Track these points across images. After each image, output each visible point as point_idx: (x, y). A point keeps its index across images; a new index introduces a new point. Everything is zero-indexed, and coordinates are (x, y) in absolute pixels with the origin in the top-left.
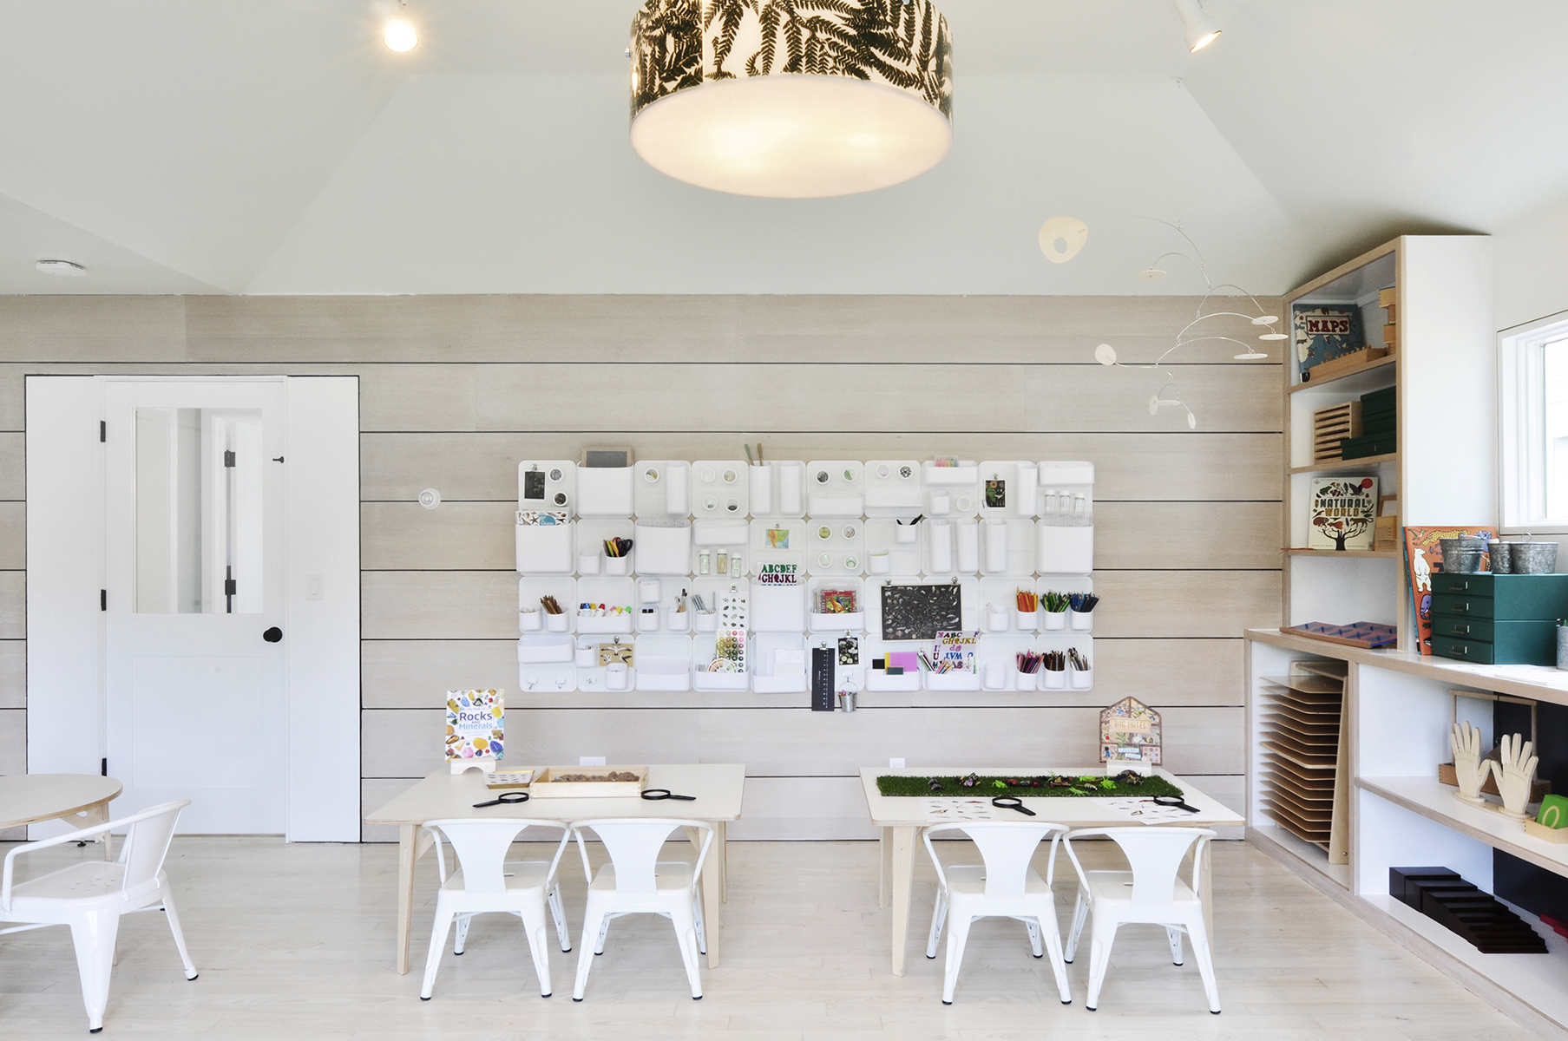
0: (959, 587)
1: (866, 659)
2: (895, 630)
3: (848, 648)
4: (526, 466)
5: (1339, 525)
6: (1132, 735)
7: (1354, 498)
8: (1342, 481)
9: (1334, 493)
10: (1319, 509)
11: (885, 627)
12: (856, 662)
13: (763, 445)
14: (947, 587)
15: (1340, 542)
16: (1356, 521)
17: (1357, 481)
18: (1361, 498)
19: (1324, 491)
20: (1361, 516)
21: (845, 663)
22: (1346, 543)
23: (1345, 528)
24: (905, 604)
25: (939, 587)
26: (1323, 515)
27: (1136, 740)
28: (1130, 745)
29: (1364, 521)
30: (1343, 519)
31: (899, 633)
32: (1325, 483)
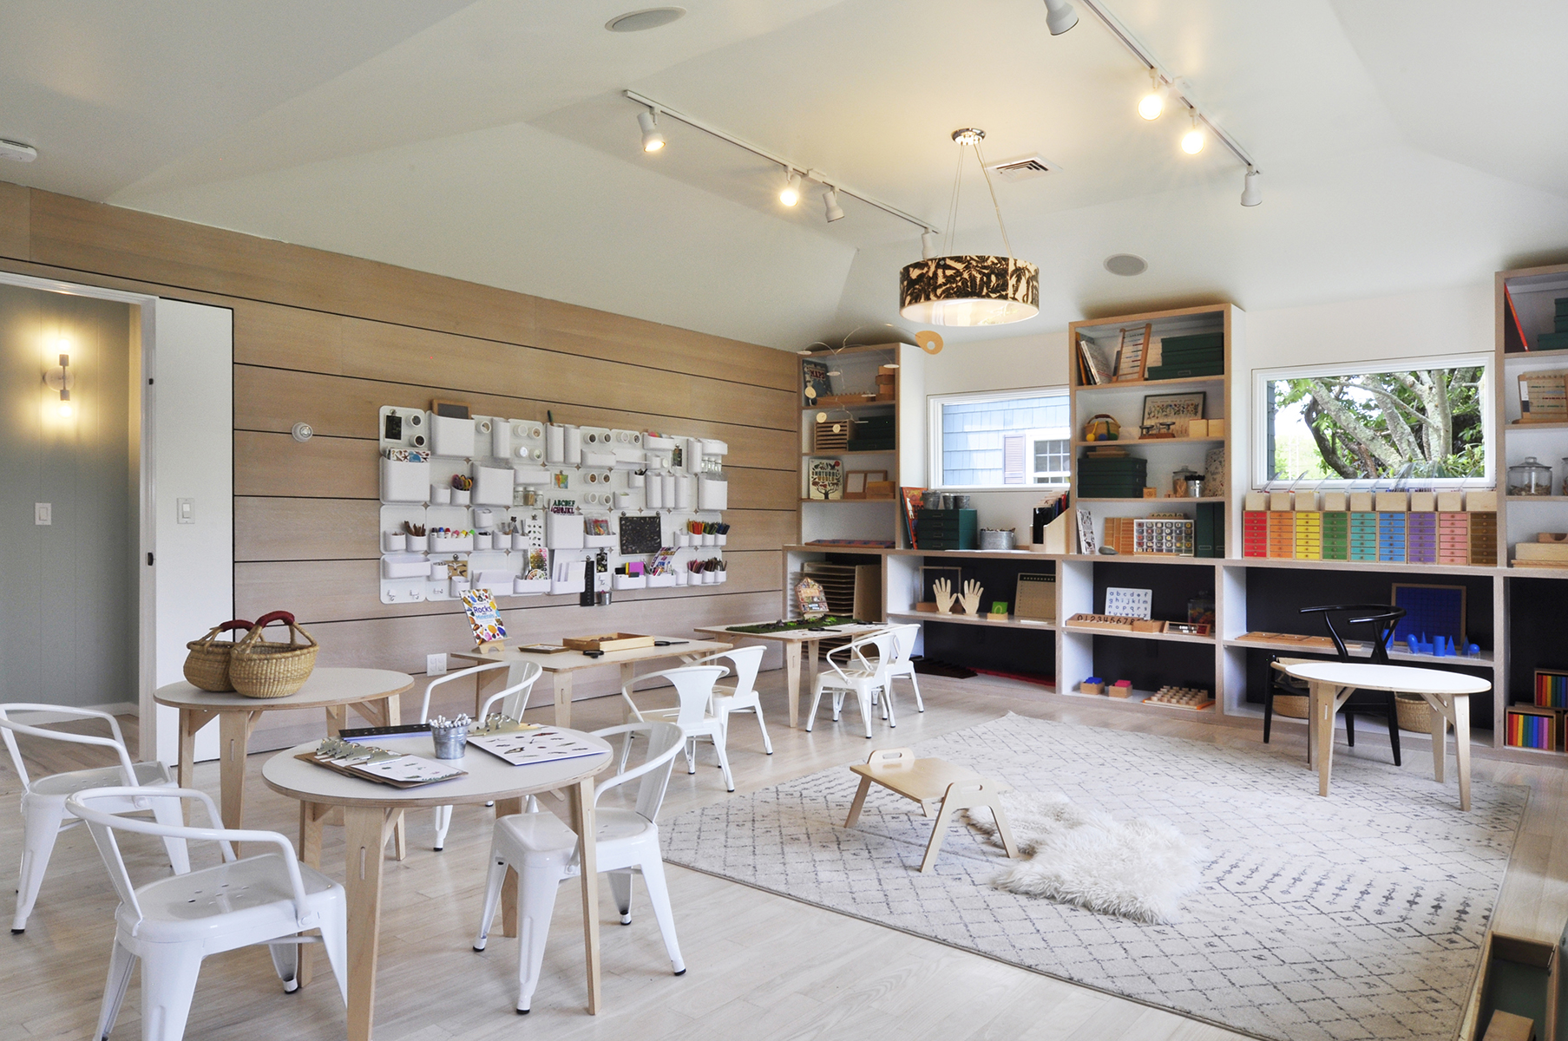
0: (660, 518)
1: (611, 567)
2: (627, 548)
3: (602, 558)
4: (385, 411)
5: (825, 486)
6: (813, 598)
7: (832, 471)
8: (825, 461)
9: (821, 468)
10: (815, 477)
11: (622, 545)
12: (606, 570)
13: (552, 412)
14: (654, 518)
15: (826, 495)
16: (833, 484)
17: (832, 462)
18: (835, 471)
19: (816, 467)
20: (835, 481)
21: (600, 571)
22: (830, 496)
23: (828, 488)
24: (633, 529)
25: (650, 518)
26: (817, 480)
27: (815, 600)
28: (814, 603)
29: (837, 484)
30: (826, 483)
31: (630, 549)
32: (817, 462)
